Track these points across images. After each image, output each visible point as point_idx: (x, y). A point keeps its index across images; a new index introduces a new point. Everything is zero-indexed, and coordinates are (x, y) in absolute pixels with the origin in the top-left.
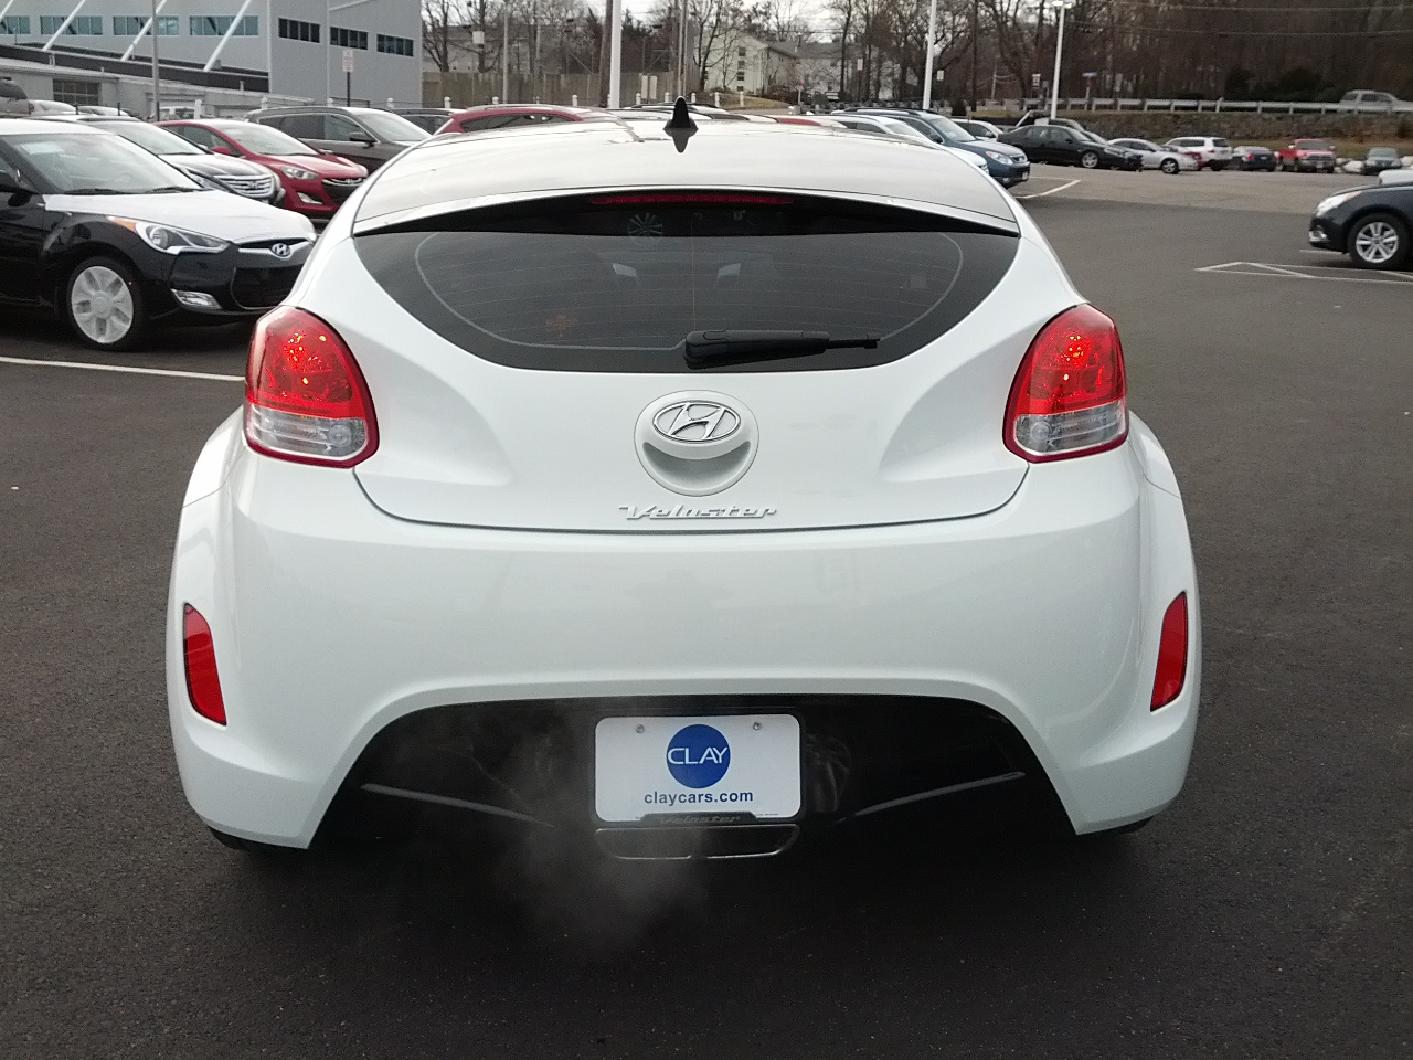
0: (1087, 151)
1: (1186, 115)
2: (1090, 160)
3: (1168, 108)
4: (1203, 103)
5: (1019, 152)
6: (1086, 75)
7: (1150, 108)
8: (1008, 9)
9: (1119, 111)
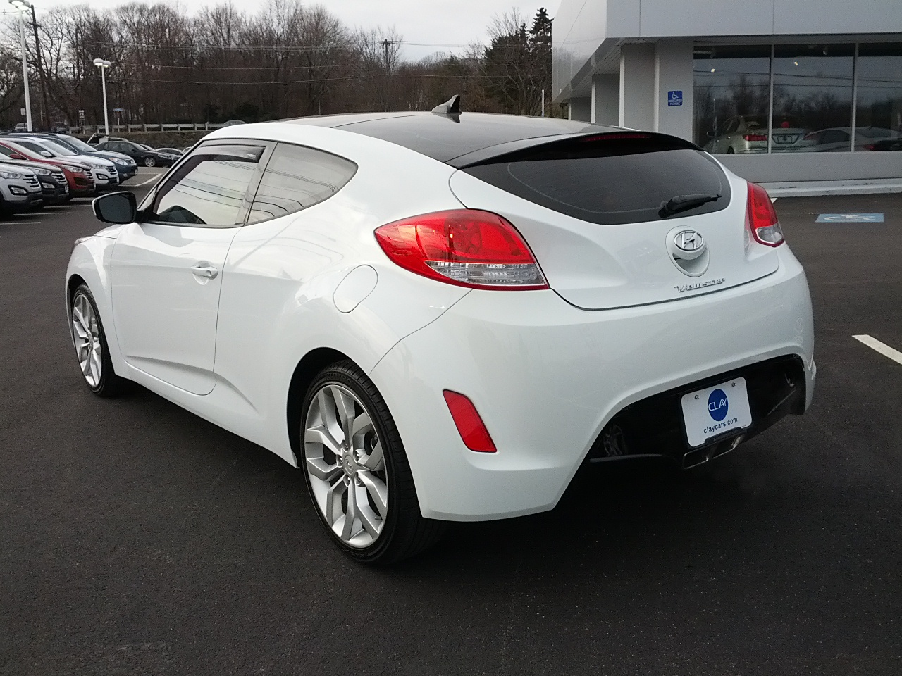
0: (147, 157)
1: (189, 133)
2: (150, 162)
3: (176, 129)
4: (197, 125)
5: (130, 158)
6: (116, 110)
7: (165, 129)
8: (51, 68)
9: (146, 132)
